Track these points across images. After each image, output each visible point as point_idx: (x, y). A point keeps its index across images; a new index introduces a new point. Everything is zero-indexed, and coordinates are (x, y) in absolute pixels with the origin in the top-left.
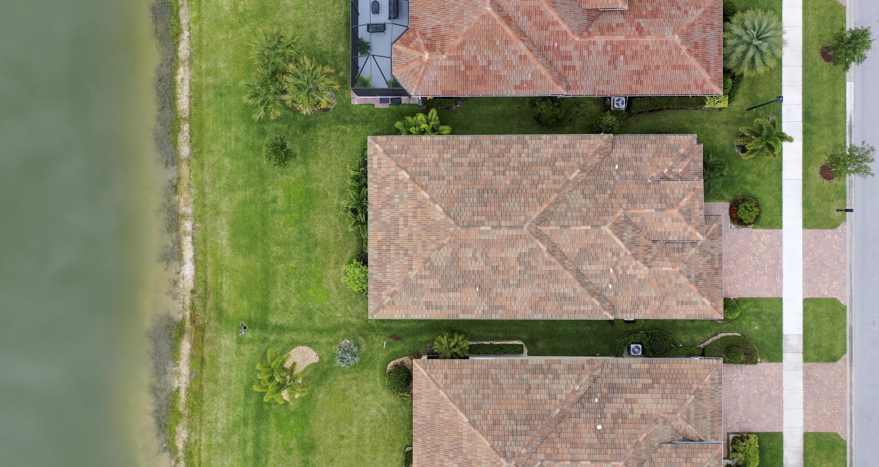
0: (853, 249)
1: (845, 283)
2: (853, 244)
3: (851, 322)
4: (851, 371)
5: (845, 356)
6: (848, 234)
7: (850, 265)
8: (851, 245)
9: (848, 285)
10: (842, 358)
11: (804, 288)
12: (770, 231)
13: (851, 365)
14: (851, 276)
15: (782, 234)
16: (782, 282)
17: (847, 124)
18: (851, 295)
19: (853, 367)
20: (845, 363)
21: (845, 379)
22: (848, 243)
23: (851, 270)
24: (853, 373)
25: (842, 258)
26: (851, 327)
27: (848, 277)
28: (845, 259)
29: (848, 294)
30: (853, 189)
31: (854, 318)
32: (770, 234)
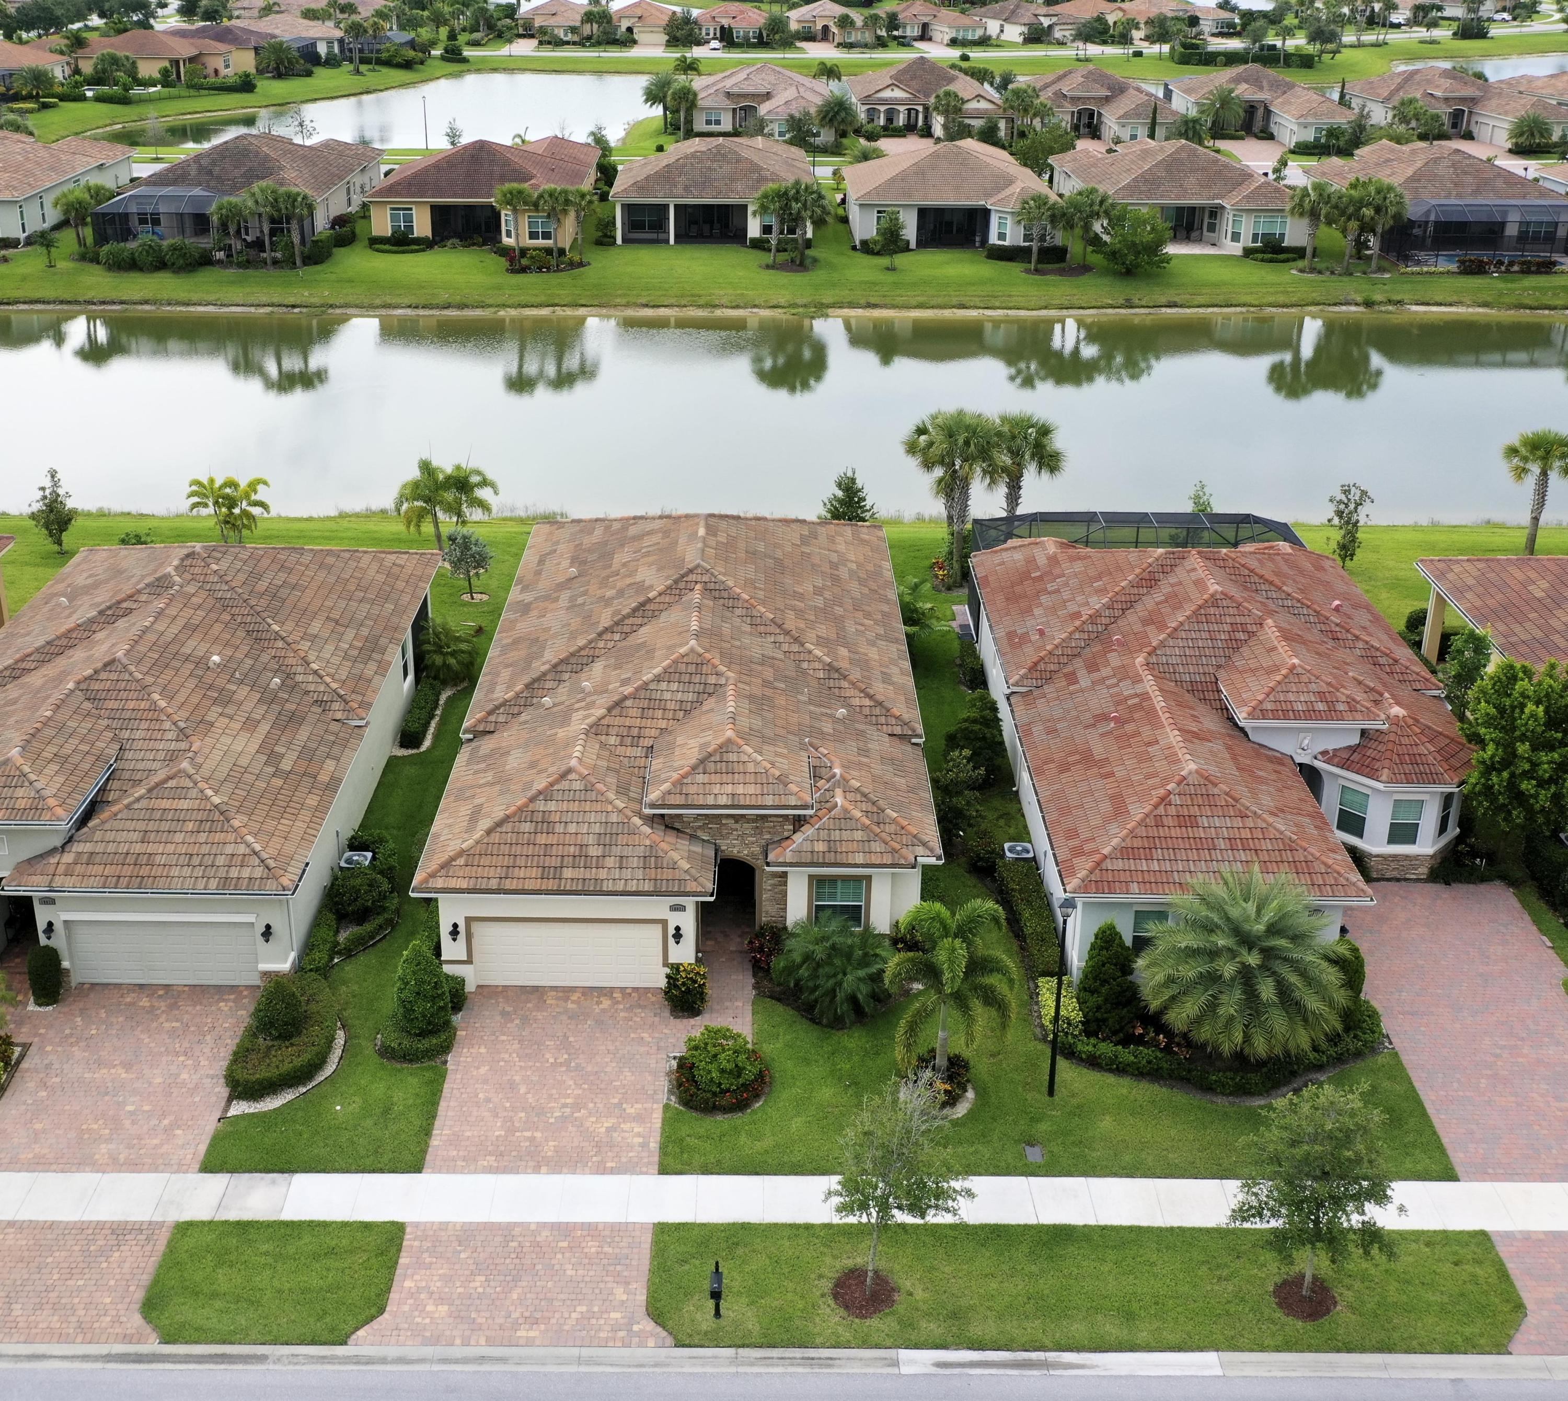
0: (564, 1369)
1: (435, 1341)
2: (583, 1369)
3: (279, 1360)
4: (85, 1358)
5: (153, 1337)
6: (626, 1352)
7: (502, 1360)
8: (579, 1361)
9: (428, 1351)
10: (148, 1329)
11: (444, 1226)
12: (654, 1145)
13: (109, 1358)
14: (457, 1361)
15: (642, 1173)
16: (475, 1172)
17: (1052, 1356)
18: (383, 1361)
19: (99, 1365)
20: (127, 1339)
21: (62, 1338)
22: (586, 1352)
23: (482, 1359)
24: (77, 1365)
25: (532, 1334)
26: (262, 1358)
27: (458, 1351)
28: (530, 1343)
29: (392, 1351)
30: (800, 1370)
31: (291, 1367)
32: (644, 1145)
